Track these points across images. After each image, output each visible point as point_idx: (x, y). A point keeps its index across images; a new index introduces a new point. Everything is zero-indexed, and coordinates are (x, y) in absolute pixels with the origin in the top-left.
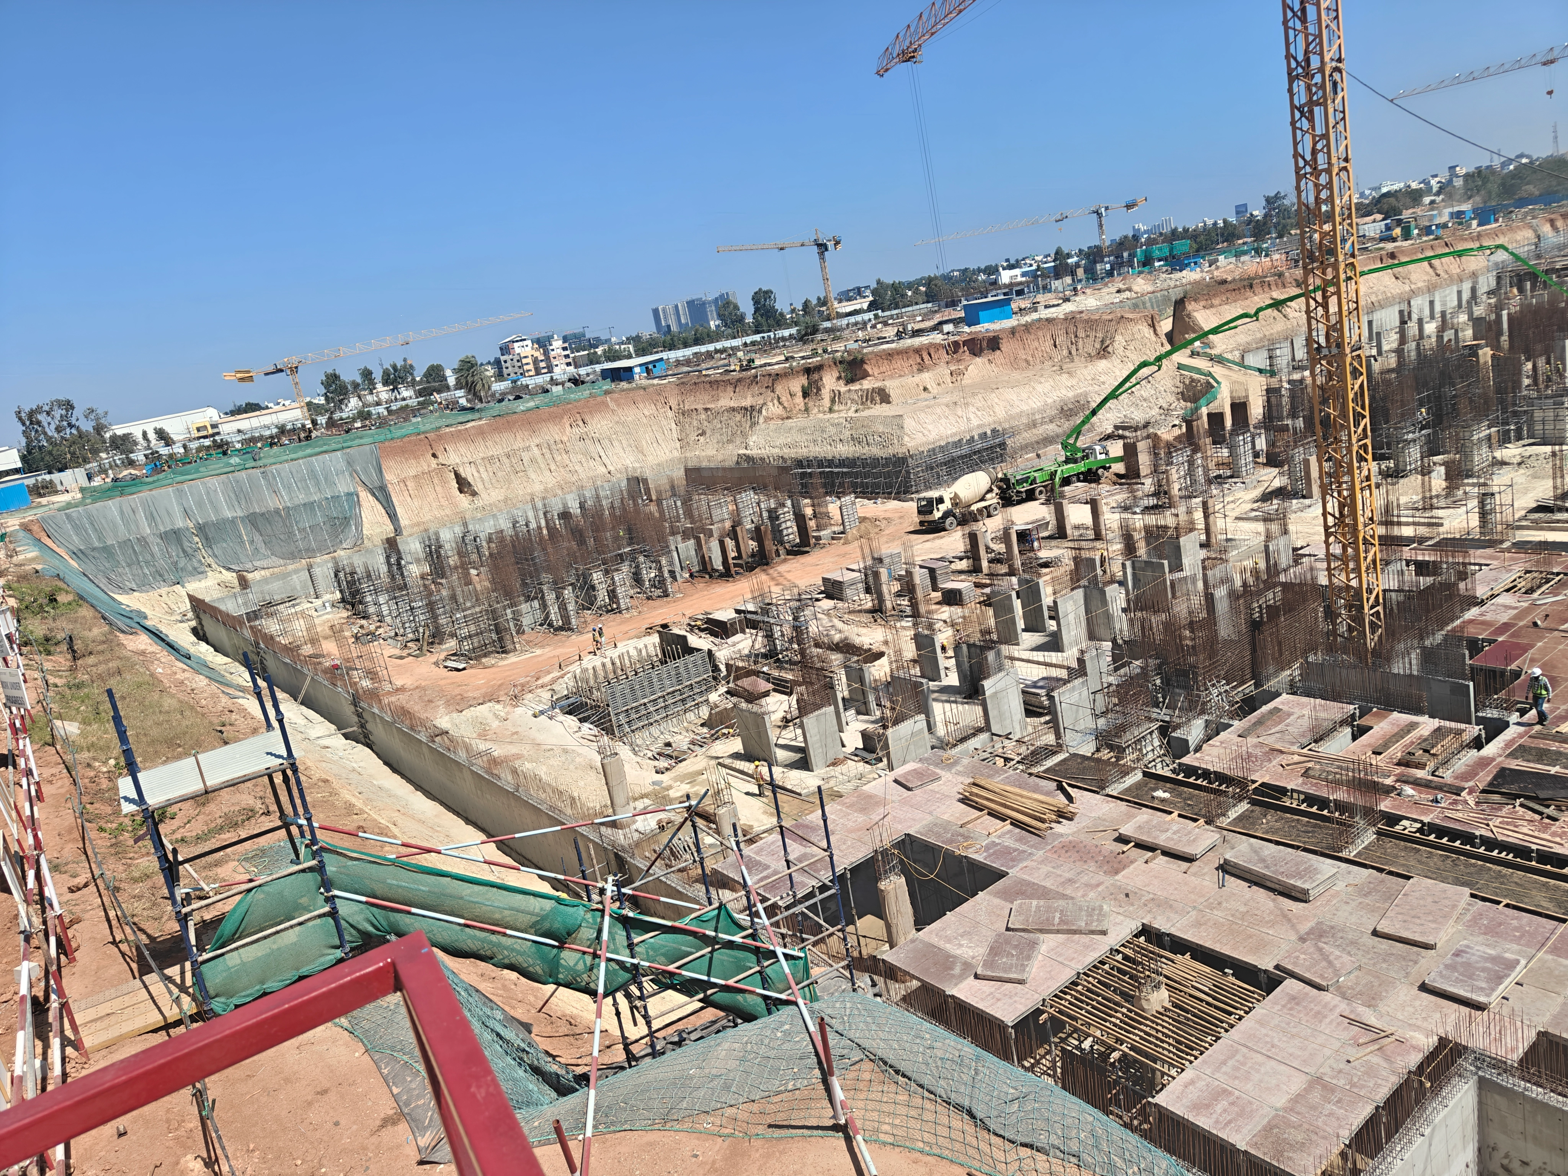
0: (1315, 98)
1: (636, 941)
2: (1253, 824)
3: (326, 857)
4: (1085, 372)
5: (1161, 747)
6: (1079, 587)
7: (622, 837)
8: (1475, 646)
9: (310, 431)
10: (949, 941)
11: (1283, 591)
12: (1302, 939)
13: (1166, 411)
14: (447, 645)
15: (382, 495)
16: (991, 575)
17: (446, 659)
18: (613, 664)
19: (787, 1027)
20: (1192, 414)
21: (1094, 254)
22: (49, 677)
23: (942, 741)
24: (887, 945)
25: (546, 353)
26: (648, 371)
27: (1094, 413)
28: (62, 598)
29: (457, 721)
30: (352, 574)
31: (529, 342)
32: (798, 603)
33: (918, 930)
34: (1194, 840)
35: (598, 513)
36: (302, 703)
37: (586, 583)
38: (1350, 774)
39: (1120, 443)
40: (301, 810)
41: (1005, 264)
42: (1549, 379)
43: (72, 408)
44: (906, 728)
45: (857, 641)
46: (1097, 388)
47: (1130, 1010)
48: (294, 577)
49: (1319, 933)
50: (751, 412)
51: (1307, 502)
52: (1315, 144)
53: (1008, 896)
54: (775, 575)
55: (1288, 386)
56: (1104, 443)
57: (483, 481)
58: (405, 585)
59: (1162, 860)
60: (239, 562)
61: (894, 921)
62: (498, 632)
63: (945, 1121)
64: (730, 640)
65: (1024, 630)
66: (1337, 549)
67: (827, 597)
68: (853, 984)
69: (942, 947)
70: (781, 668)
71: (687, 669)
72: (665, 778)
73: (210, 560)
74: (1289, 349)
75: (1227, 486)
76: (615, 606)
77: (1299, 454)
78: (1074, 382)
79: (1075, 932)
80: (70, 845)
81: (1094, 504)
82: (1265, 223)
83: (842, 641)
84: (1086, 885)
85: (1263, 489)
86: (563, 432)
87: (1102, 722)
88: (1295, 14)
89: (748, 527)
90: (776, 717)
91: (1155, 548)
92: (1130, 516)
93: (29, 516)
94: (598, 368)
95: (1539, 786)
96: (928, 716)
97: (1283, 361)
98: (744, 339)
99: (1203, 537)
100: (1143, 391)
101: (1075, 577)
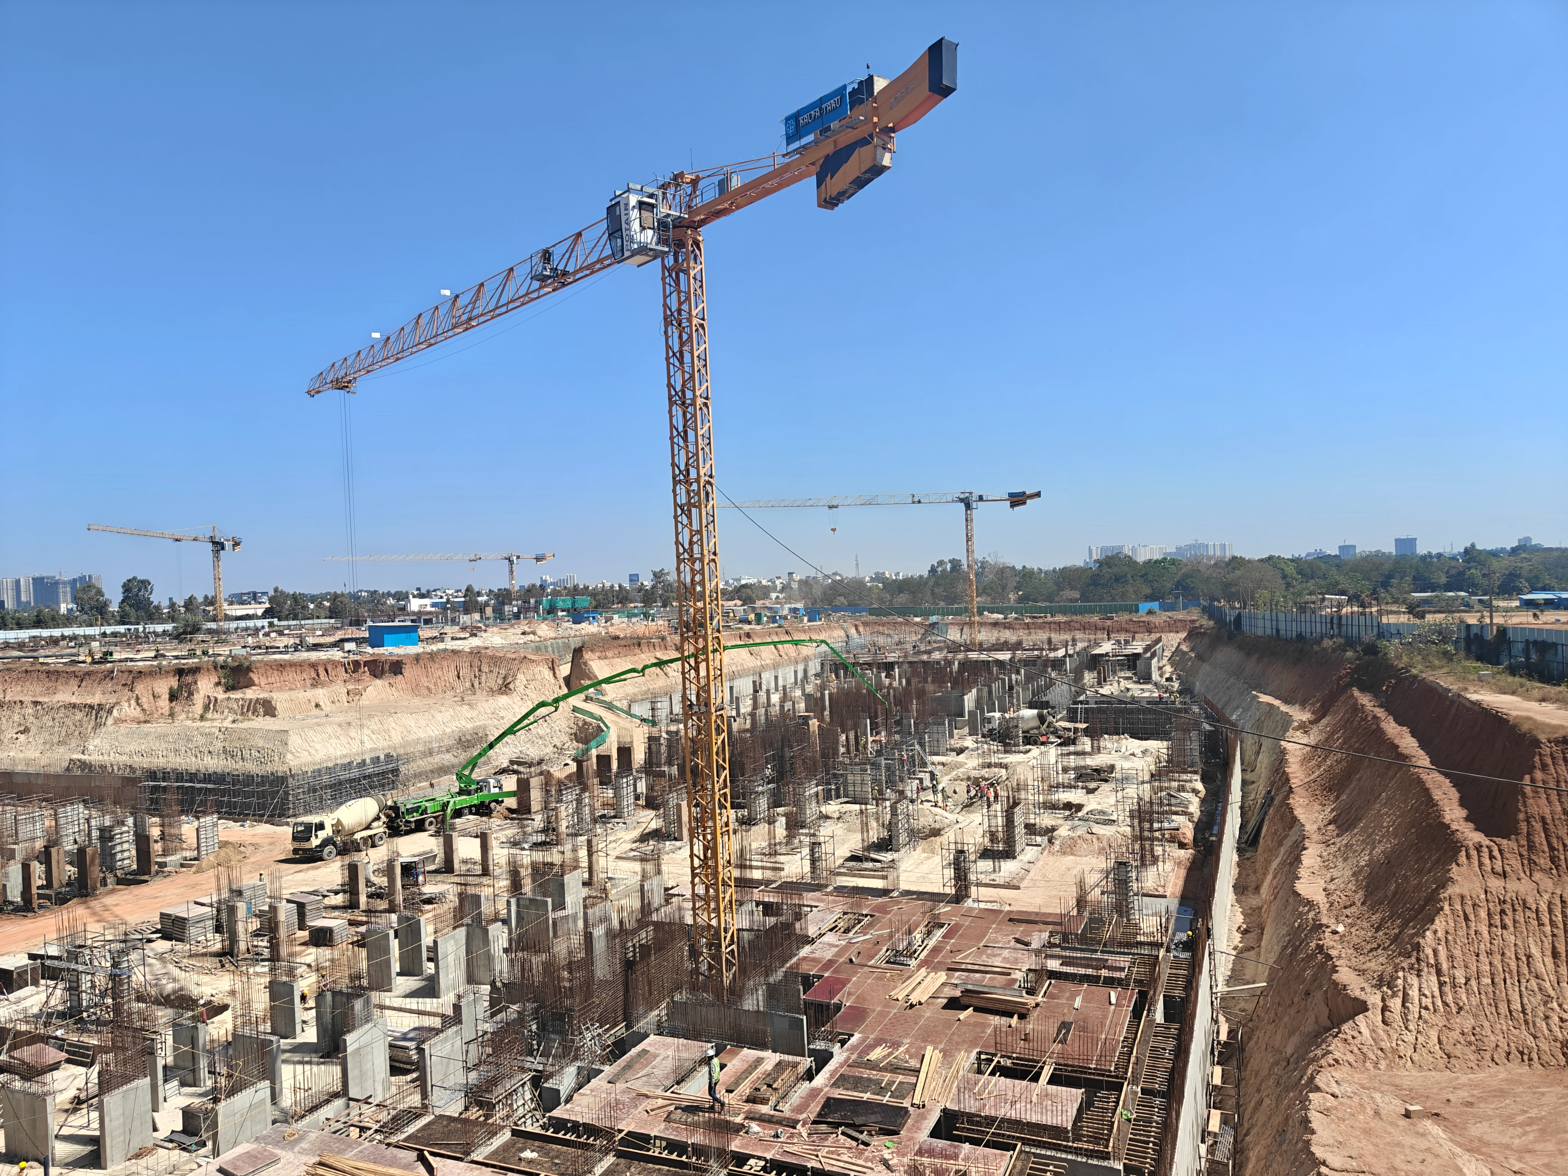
0: (692, 501)
4: (486, 705)
5: (532, 1100)
6: (462, 925)
8: (807, 982)
11: (654, 930)
13: (560, 750)
16: (369, 912)
20: (583, 755)
21: (503, 596)
23: (287, 1113)
27: (491, 746)
32: (122, 945)
38: (706, 1116)
39: (514, 778)
41: (416, 592)
42: (857, 750)
44: (243, 1099)
45: (195, 992)
46: (496, 722)
50: (97, 712)
51: (678, 844)
52: (692, 537)
54: (97, 908)
55: (666, 736)
56: (499, 777)
64: (12, 997)
65: (398, 974)
66: (700, 890)
67: (162, 938)
70: (82, 1031)
74: (668, 703)
75: (610, 826)
77: (673, 799)
78: (474, 714)
81: (484, 838)
82: (652, 593)
83: (175, 992)
85: (641, 830)
87: (473, 1076)
89: (68, 848)
90: (64, 1098)
91: (540, 885)
92: (518, 852)
95: (855, 1113)
96: (273, 1082)
97: (663, 713)
98: (103, 629)
99: (586, 875)
100: (540, 729)
101: (459, 914)
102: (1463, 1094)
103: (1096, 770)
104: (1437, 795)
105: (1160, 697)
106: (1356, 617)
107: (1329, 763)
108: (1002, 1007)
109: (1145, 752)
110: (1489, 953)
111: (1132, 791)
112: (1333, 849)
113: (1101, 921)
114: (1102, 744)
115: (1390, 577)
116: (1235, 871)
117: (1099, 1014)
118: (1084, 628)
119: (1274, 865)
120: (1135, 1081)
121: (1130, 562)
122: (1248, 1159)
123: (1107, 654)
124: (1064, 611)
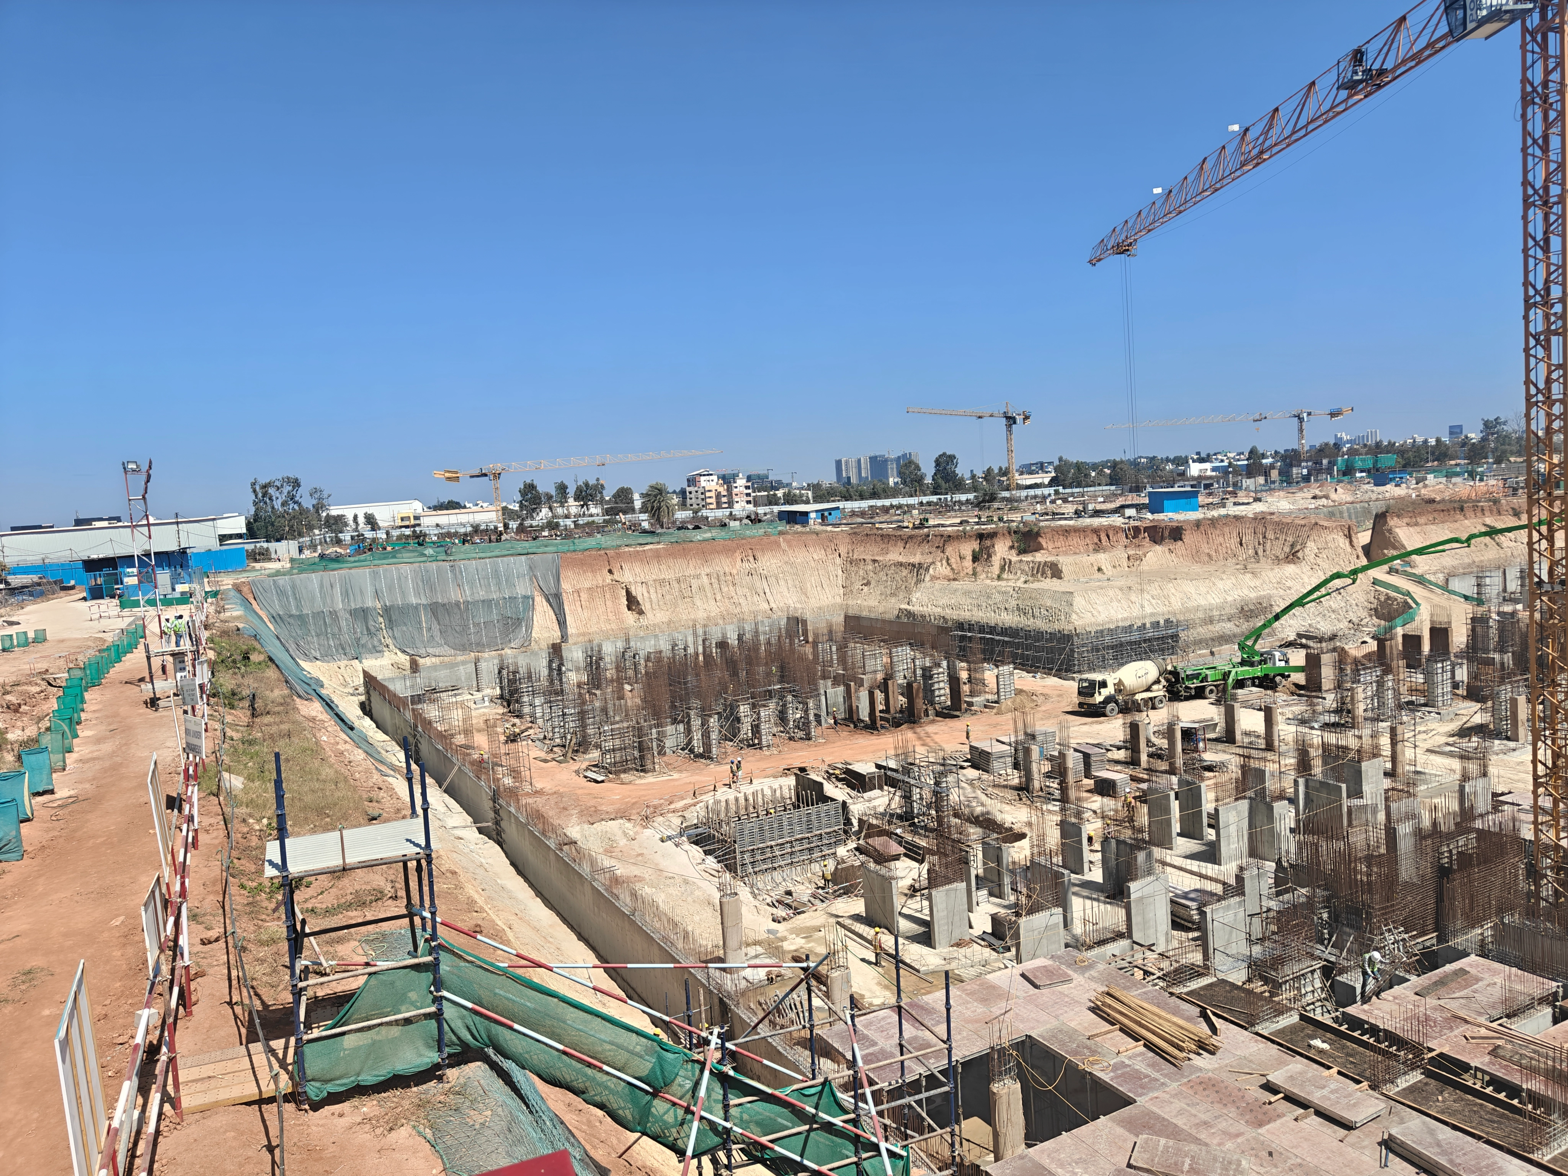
0: (1553, 327)
1: (732, 1102)
2: (1427, 1099)
3: (443, 956)
4: (1271, 574)
5: (1322, 989)
6: (1244, 798)
7: (730, 984)
9: (501, 534)
10: (1062, 1165)
11: (1478, 839)
13: (1357, 626)
14: (591, 756)
15: (556, 602)
16: (1150, 770)
17: (587, 769)
18: (746, 800)
20: (1386, 633)
21: (1291, 457)
22: (228, 730)
23: (1077, 940)
24: (992, 1155)
25: (729, 490)
26: (823, 517)
27: (1277, 617)
28: (255, 657)
29: (587, 833)
30: (515, 673)
31: (715, 478)
32: (942, 768)
33: (1029, 1146)
34: (1354, 1105)
35: (755, 646)
36: (445, 791)
37: (732, 714)
38: (1550, 1063)
39: (1303, 652)
40: (427, 903)
41: (1195, 457)
43: (299, 486)
44: (1040, 919)
45: (999, 818)
46: (1282, 592)
48: (461, 668)
50: (918, 569)
51: (1512, 744)
52: (1550, 373)
53: (1134, 1126)
54: (922, 734)
55: (1497, 618)
56: (1285, 650)
57: (651, 601)
58: (562, 691)
59: (1316, 1121)
60: (414, 646)
61: (1003, 1130)
62: (641, 749)
64: (867, 795)
65: (1179, 835)
66: (1546, 802)
67: (972, 766)
69: (1053, 1170)
70: (915, 833)
71: (819, 817)
72: (781, 928)
73: (389, 641)
74: (1501, 579)
75: (1419, 714)
76: (756, 741)
77: (1505, 692)
78: (1258, 583)
80: (211, 897)
81: (1268, 712)
82: (1483, 447)
83: (983, 814)
84: (1224, 1133)
85: (1461, 723)
86: (734, 566)
87: (1257, 950)
88: (1536, 243)
89: (900, 681)
90: (904, 884)
91: (1332, 769)
92: (1307, 730)
93: (242, 578)
94: (776, 509)
96: (1065, 910)
97: (1493, 591)
98: (920, 499)
99: (1389, 765)
100: (1333, 602)
101: (1241, 787)
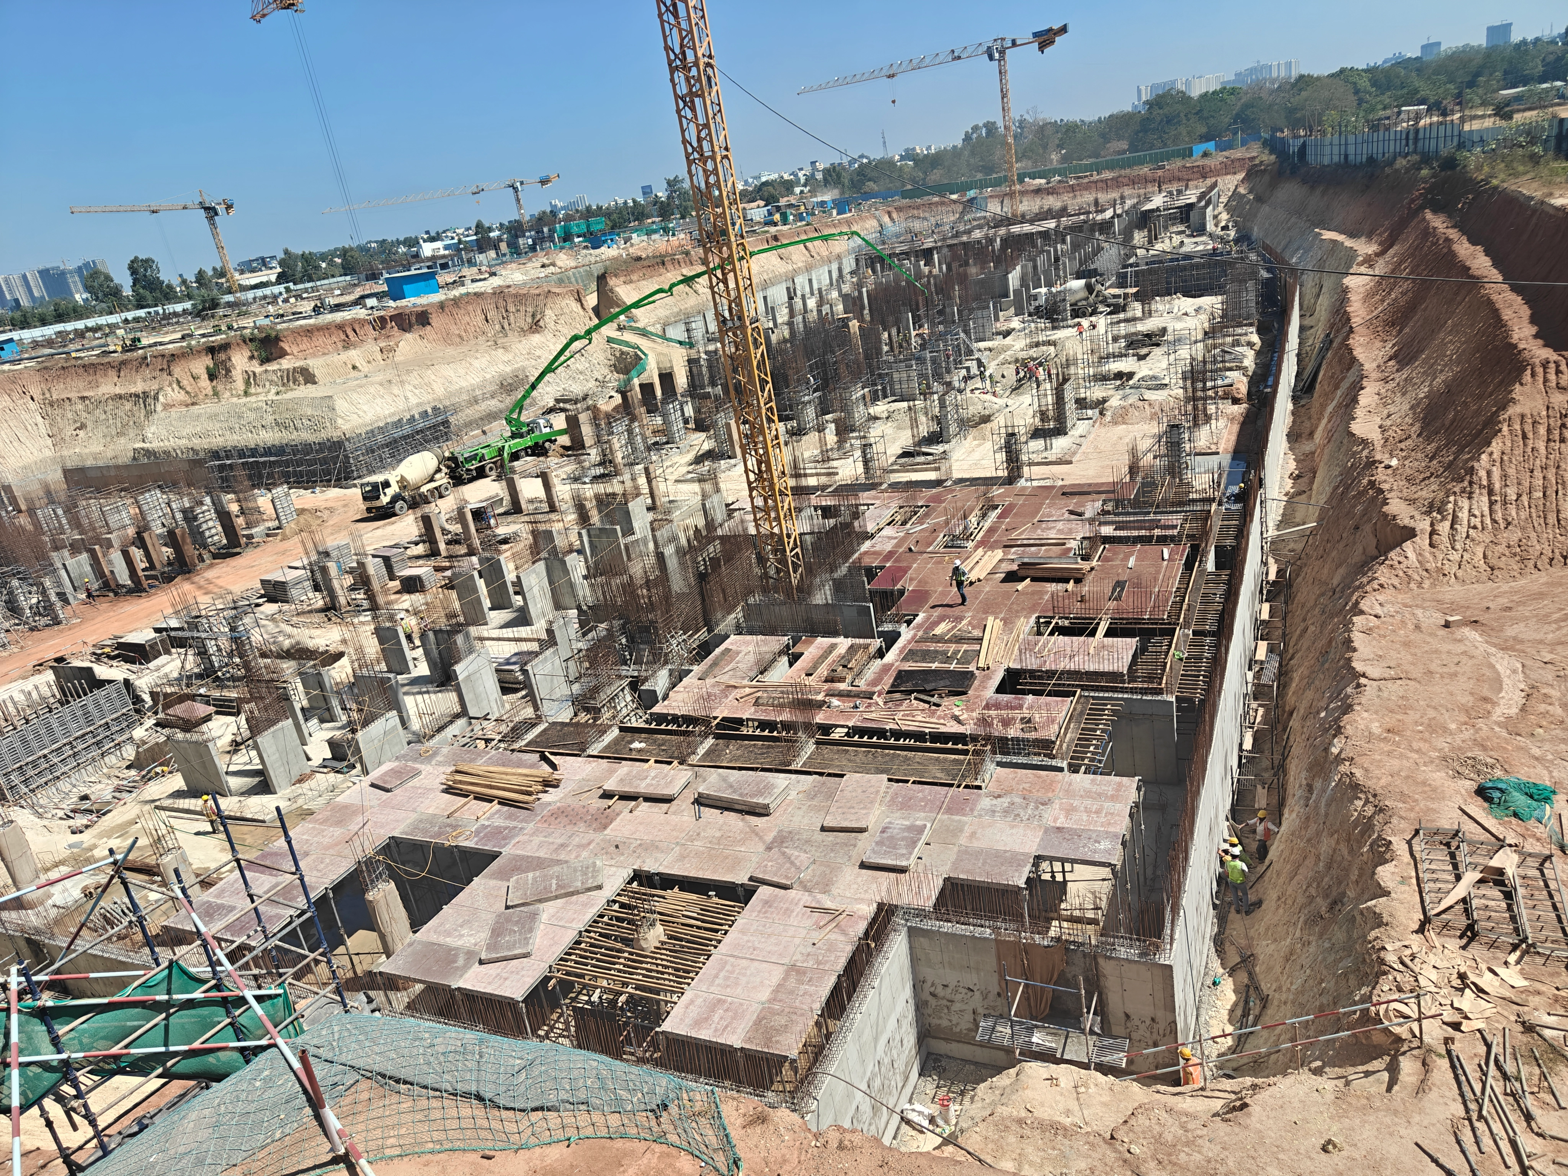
0: (694, 90)
1: (60, 1033)
2: (719, 756)
4: (520, 346)
5: (633, 701)
6: (540, 559)
7: (33, 918)
8: (871, 573)
10: (448, 934)
11: (721, 544)
12: (769, 848)
13: (602, 383)
16: (450, 557)
19: (266, 1073)
20: (626, 385)
21: (515, 228)
23: (418, 735)
24: (384, 956)
27: (533, 387)
32: (234, 612)
33: (415, 932)
34: (670, 782)
38: (791, 696)
39: (562, 416)
41: (425, 236)
42: (901, 346)
44: (377, 727)
45: (311, 644)
46: (533, 362)
47: (631, 953)
49: (781, 840)
50: (143, 398)
51: (733, 461)
52: (699, 132)
53: (503, 875)
54: (202, 583)
55: (705, 357)
56: (547, 417)
59: (645, 806)
61: (388, 930)
63: (454, 1113)
64: (152, 665)
65: (490, 609)
66: (759, 502)
67: (269, 601)
68: (345, 1006)
69: (442, 942)
70: (222, 687)
71: (98, 705)
72: (86, 838)
74: (703, 322)
75: (664, 452)
77: (721, 419)
78: (510, 356)
79: (572, 894)
81: (544, 477)
82: (669, 205)
83: (293, 647)
84: (578, 846)
85: (695, 452)
87: (576, 688)
88: (668, 9)
89: (159, 531)
90: (223, 742)
91: (607, 515)
92: (580, 486)
95: (926, 681)
96: (400, 712)
97: (698, 334)
98: (123, 315)
99: (649, 501)
100: (578, 364)
101: (535, 551)
102: (1504, 601)
103: (1147, 335)
104: (1507, 315)
105: (1214, 249)
106: (1435, 128)
107: (1393, 296)
108: (1059, 575)
109: (1197, 311)
110: (1544, 468)
111: (1184, 353)
112: (1392, 385)
113: (1154, 485)
114: (1153, 307)
115: (1477, 74)
116: (1289, 420)
117: (1152, 570)
118: (1133, 182)
119: (1330, 409)
120: (1187, 625)
121: (1184, 98)
122: (1291, 679)
123: (1158, 209)
124: (1110, 166)
